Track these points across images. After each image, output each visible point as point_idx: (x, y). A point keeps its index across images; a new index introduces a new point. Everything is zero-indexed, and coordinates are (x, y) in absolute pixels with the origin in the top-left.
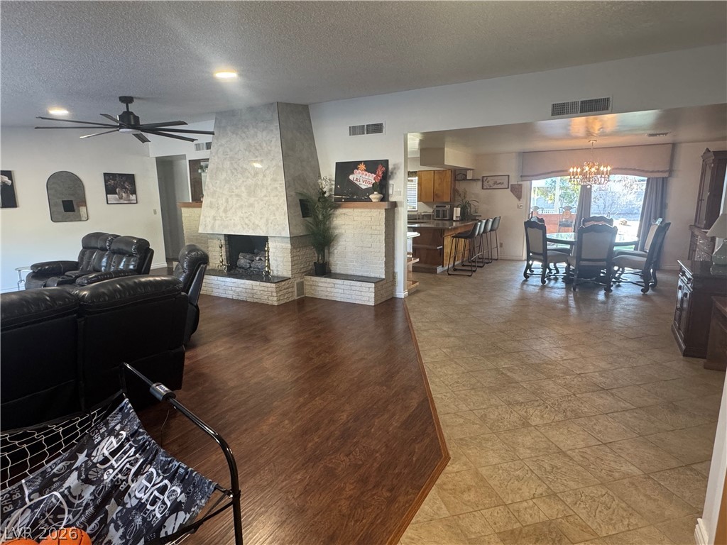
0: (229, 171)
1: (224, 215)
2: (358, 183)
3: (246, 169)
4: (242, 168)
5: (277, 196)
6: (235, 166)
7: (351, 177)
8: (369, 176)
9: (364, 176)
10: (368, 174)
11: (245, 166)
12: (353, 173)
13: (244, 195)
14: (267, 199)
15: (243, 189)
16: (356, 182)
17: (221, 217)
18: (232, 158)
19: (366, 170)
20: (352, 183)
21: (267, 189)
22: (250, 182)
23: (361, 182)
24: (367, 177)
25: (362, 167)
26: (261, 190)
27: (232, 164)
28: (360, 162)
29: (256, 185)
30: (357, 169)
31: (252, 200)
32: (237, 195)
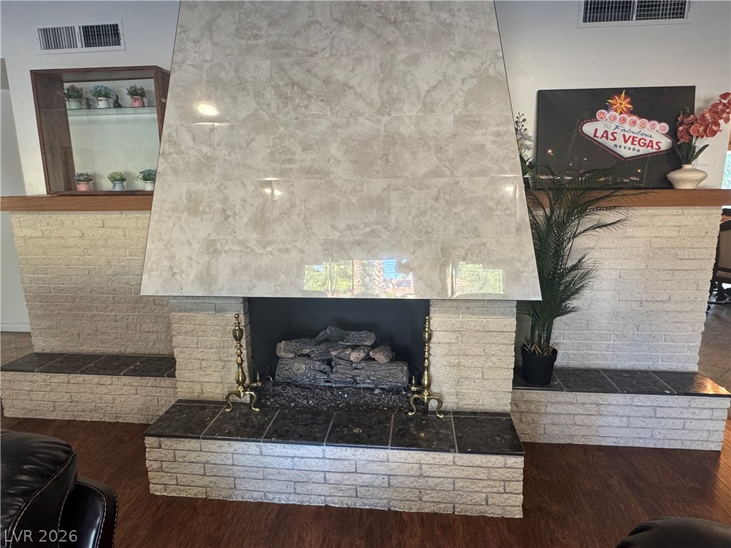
0: (269, 94)
1: (253, 237)
2: (610, 144)
3: (346, 86)
4: (327, 81)
5: (483, 173)
6: (298, 74)
7: (588, 129)
8: (643, 126)
9: (627, 127)
10: (639, 121)
11: (340, 75)
12: (593, 118)
13: (342, 172)
14: (439, 182)
15: (335, 150)
16: (603, 141)
17: (243, 243)
18: (279, 48)
19: (632, 112)
20: (592, 145)
21: (440, 149)
22: (364, 126)
23: (620, 141)
24: (636, 129)
25: (623, 102)
26: (414, 153)
27: (281, 68)
28: (617, 91)
29: (393, 139)
30: (607, 108)
31: (376, 186)
32: (309, 172)
